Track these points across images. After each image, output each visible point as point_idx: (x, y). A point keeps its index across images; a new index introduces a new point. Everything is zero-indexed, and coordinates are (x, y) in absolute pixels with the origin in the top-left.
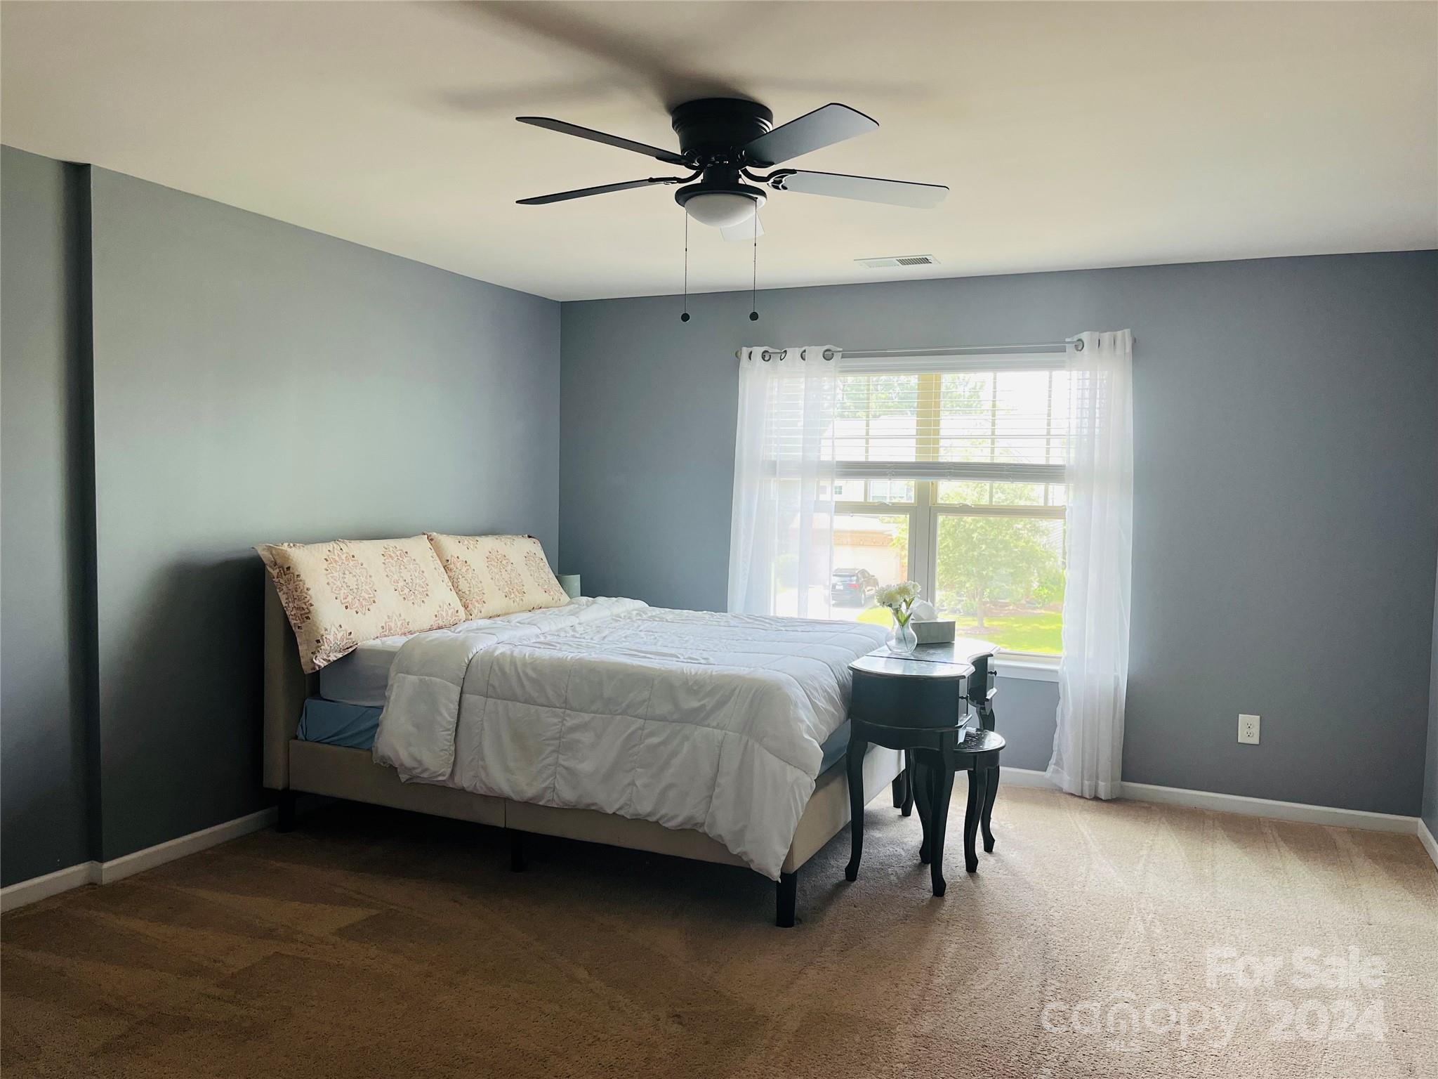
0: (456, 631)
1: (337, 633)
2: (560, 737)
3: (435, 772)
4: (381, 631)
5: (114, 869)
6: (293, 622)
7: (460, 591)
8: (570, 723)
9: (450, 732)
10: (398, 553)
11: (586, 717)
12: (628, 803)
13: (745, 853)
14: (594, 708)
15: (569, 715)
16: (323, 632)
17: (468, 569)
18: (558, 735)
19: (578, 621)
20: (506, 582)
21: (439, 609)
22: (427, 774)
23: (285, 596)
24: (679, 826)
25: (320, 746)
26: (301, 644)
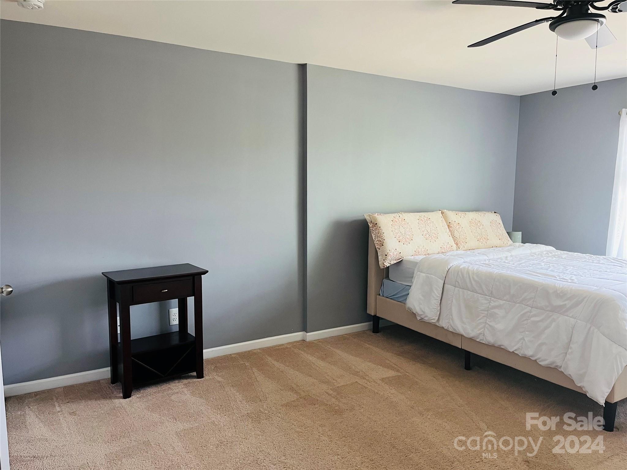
0: (446, 255)
1: (394, 252)
2: (488, 310)
3: (430, 318)
4: (415, 253)
5: (312, 336)
6: (377, 246)
7: (455, 237)
8: (493, 304)
9: (437, 301)
10: (426, 219)
11: (502, 302)
12: (520, 348)
13: (583, 387)
14: (505, 298)
15: (493, 300)
16: (388, 251)
17: (459, 227)
18: (487, 309)
19: (510, 254)
20: (479, 234)
21: (443, 245)
22: (428, 318)
23: (374, 236)
24: (547, 365)
25: (388, 299)
26: (380, 256)
